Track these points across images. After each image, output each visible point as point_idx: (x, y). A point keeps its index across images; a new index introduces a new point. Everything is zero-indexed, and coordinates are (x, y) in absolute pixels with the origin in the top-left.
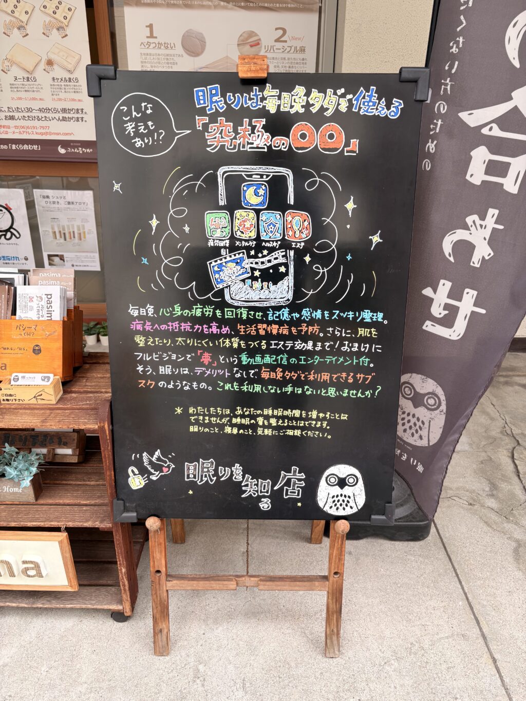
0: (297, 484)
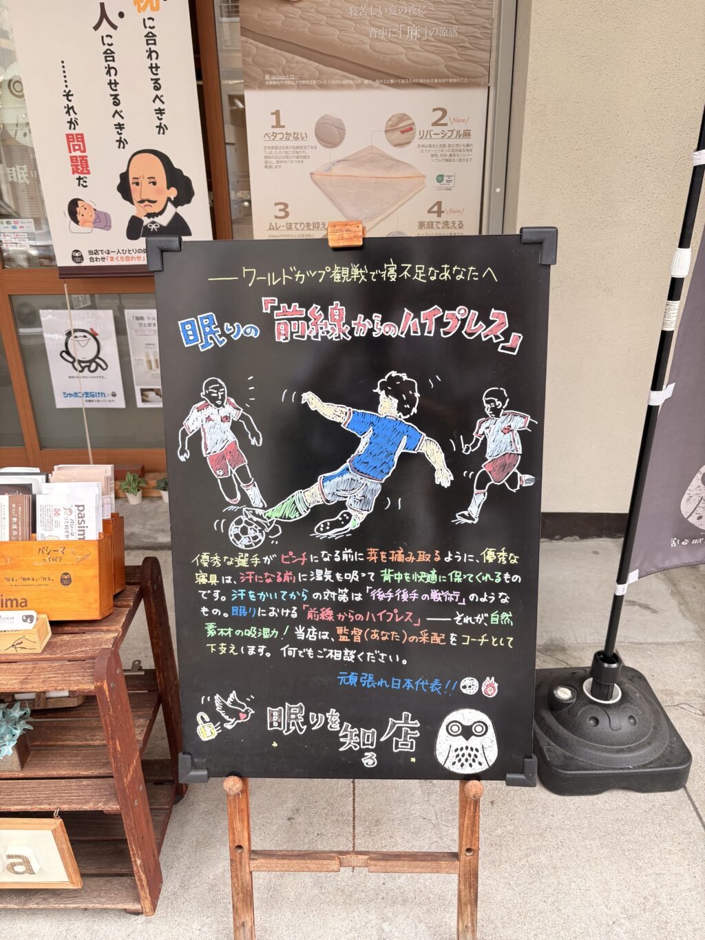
0: (410, 734)
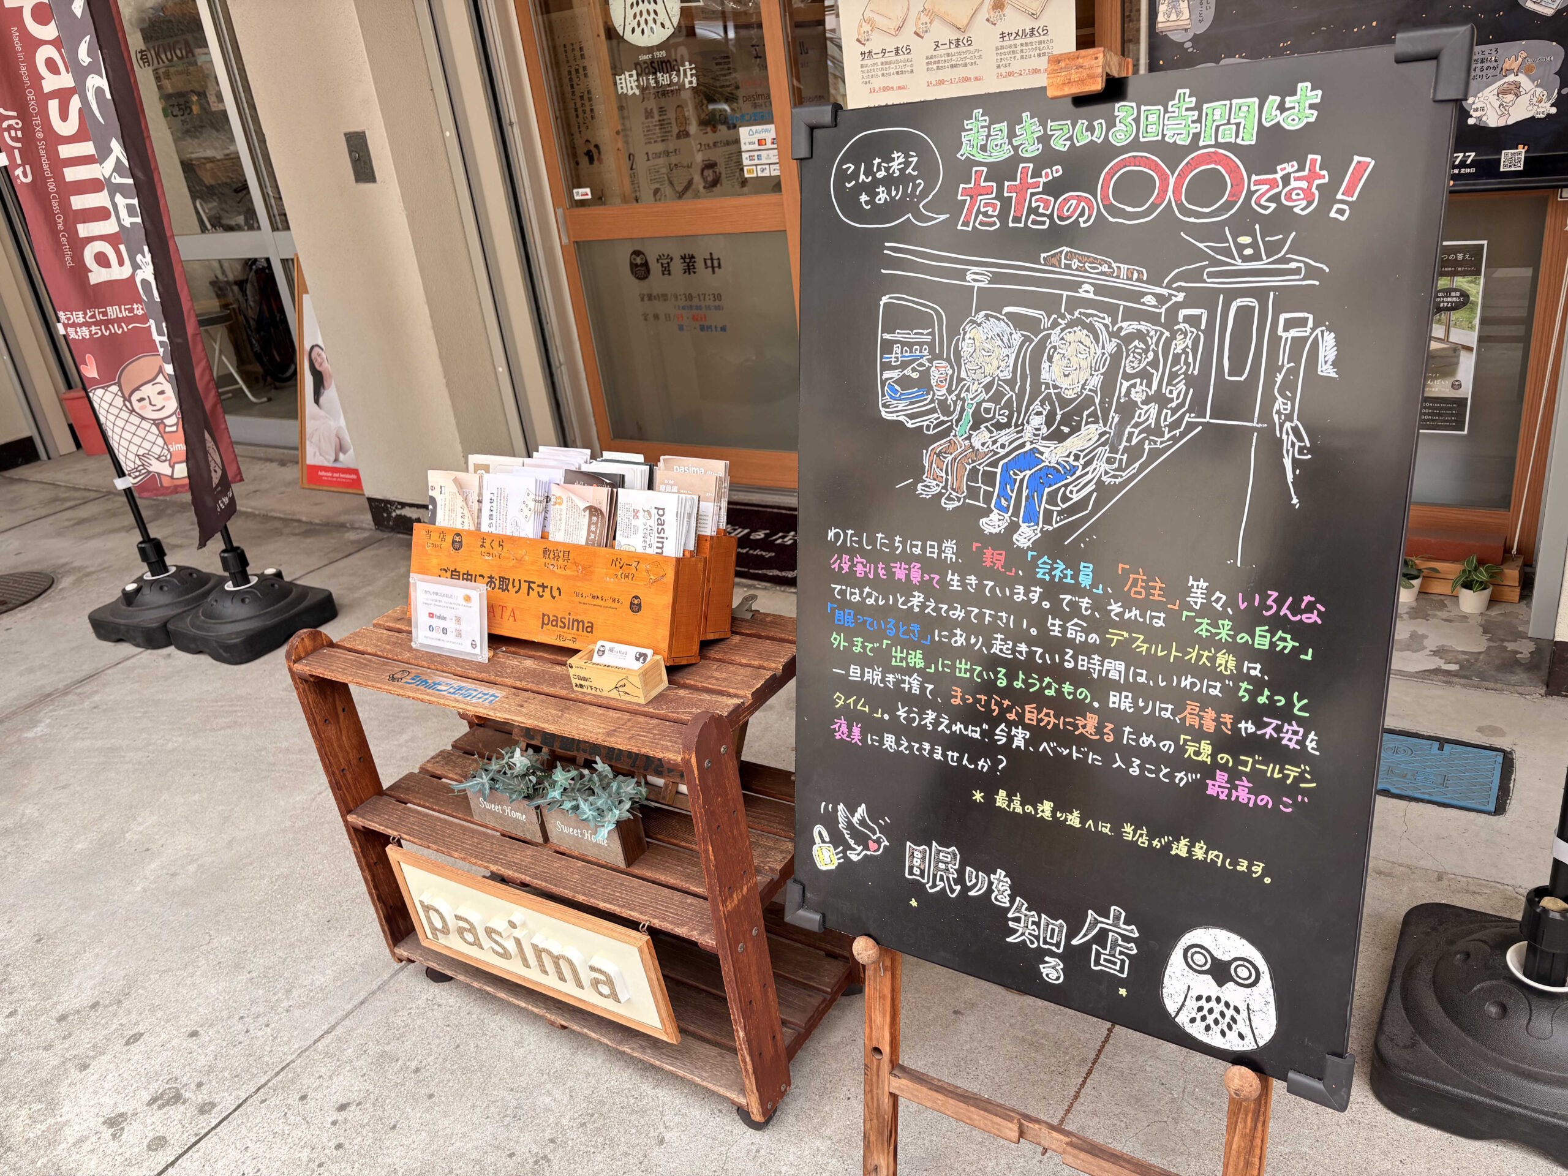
0: (1121, 946)
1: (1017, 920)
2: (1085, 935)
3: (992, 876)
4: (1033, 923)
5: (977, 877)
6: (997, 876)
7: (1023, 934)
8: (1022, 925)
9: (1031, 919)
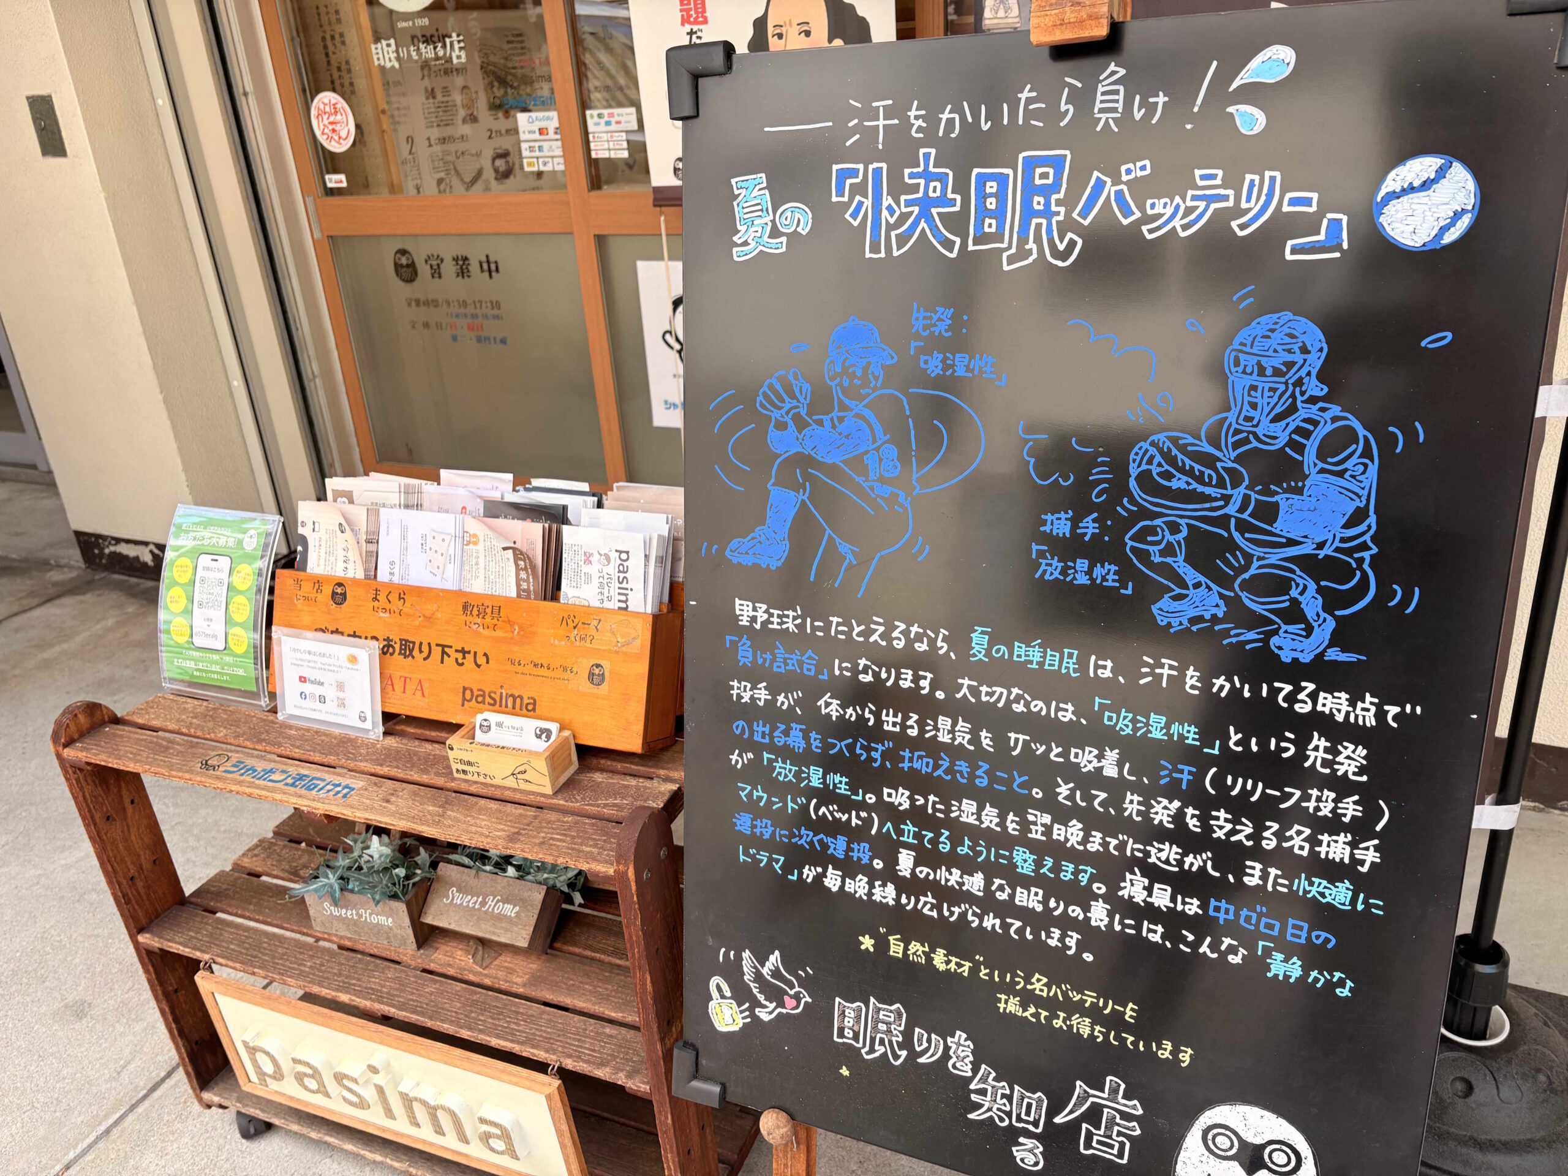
0: (1119, 1125)
1: (983, 1092)
2: (1071, 1112)
3: (949, 1039)
4: (1003, 1096)
5: (929, 1041)
6: (956, 1040)
7: (990, 1109)
8: (989, 1098)
9: (1000, 1092)
